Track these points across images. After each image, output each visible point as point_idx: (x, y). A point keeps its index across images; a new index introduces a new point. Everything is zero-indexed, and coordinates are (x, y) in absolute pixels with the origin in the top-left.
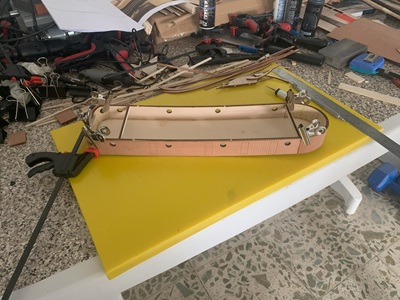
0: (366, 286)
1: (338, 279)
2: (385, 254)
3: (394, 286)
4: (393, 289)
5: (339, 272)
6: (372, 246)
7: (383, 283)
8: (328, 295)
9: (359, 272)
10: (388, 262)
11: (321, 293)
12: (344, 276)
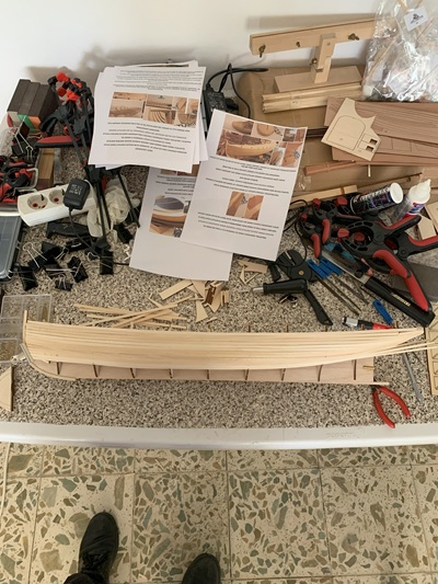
0: (376, 484)
1: (353, 462)
2: (422, 468)
3: (403, 501)
4: (401, 502)
5: (360, 458)
6: (415, 454)
7: (395, 491)
8: (332, 470)
9: (379, 469)
10: (417, 477)
11: (327, 465)
12: (362, 464)
